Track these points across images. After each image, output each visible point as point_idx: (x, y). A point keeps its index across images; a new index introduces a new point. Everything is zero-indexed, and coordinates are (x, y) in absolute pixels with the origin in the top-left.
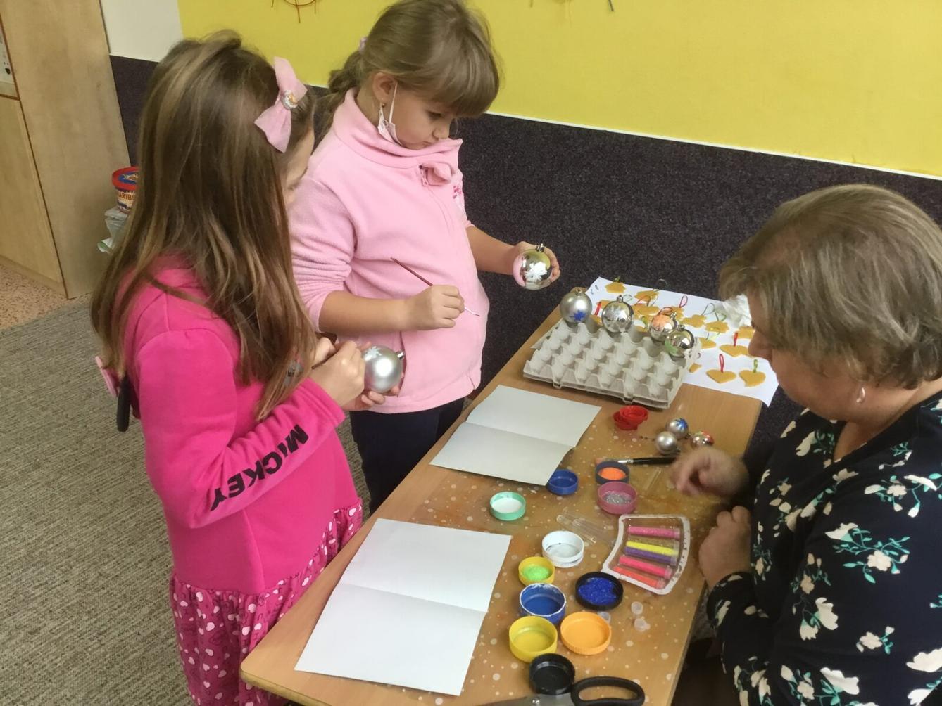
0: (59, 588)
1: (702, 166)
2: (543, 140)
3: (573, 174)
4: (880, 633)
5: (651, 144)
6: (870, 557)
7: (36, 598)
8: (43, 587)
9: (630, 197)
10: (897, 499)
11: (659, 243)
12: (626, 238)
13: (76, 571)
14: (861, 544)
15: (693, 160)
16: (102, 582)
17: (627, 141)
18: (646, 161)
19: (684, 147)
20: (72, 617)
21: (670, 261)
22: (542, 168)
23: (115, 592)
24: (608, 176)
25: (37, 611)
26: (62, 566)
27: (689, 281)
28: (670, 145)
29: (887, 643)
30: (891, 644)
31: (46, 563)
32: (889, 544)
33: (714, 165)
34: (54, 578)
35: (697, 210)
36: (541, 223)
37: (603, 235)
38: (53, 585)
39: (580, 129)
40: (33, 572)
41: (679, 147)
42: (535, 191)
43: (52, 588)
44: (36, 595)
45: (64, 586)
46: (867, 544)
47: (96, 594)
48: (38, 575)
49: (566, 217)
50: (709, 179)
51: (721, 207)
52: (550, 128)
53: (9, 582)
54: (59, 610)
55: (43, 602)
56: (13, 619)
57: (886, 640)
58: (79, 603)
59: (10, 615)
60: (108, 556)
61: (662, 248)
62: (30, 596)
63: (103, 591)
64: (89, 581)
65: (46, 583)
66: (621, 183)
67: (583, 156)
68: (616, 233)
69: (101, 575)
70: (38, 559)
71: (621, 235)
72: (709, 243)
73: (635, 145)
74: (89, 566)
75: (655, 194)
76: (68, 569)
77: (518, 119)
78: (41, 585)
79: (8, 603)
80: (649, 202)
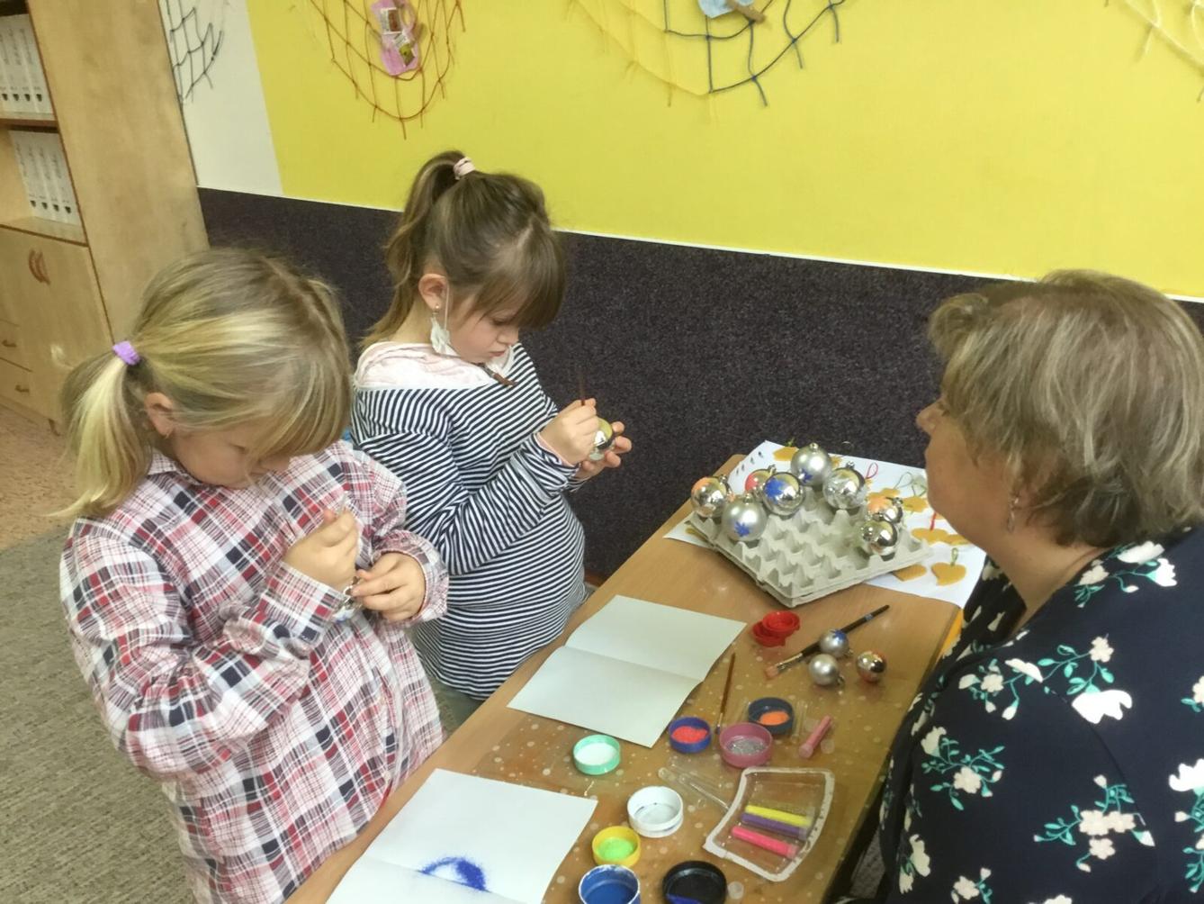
0: (89, 854)
1: (891, 294)
2: (694, 268)
3: (733, 310)
4: (975, 877)
5: (825, 269)
6: (957, 776)
7: (61, 867)
8: (70, 852)
9: (804, 336)
10: (991, 697)
11: (845, 394)
12: (804, 388)
13: (113, 831)
14: (947, 759)
15: (878, 288)
16: (142, 846)
17: (795, 266)
18: (820, 291)
19: (866, 271)
20: (101, 892)
21: (860, 416)
22: (695, 302)
23: (156, 859)
24: (776, 311)
25: (60, 885)
26: (97, 825)
27: (886, 442)
28: (847, 269)
29: (985, 891)
30: (990, 892)
31: (79, 822)
32: (978, 757)
33: (905, 292)
34: (86, 841)
35: (888, 351)
36: (699, 373)
37: (775, 386)
38: (84, 850)
39: (737, 254)
40: (62, 833)
41: (859, 271)
42: (688, 333)
43: (83, 854)
44: (62, 863)
45: (97, 850)
46: (955, 758)
47: (135, 862)
48: (67, 837)
49: (729, 364)
50: (899, 311)
51: (918, 346)
52: (701, 253)
53: (31, 847)
54: (87, 883)
55: (69, 873)
56: (31, 894)
57: (983, 886)
58: (112, 875)
59: (27, 889)
60: (155, 812)
61: (850, 399)
62: (54, 865)
63: (144, 858)
64: (127, 845)
65: (76, 847)
66: (792, 320)
67: (743, 287)
68: (791, 383)
69: (143, 837)
70: (70, 816)
71: (797, 384)
72: (906, 393)
73: (804, 271)
74: (130, 826)
75: (835, 331)
76: (105, 829)
77: (663, 245)
78: (69, 849)
79: (26, 874)
80: (828, 343)
